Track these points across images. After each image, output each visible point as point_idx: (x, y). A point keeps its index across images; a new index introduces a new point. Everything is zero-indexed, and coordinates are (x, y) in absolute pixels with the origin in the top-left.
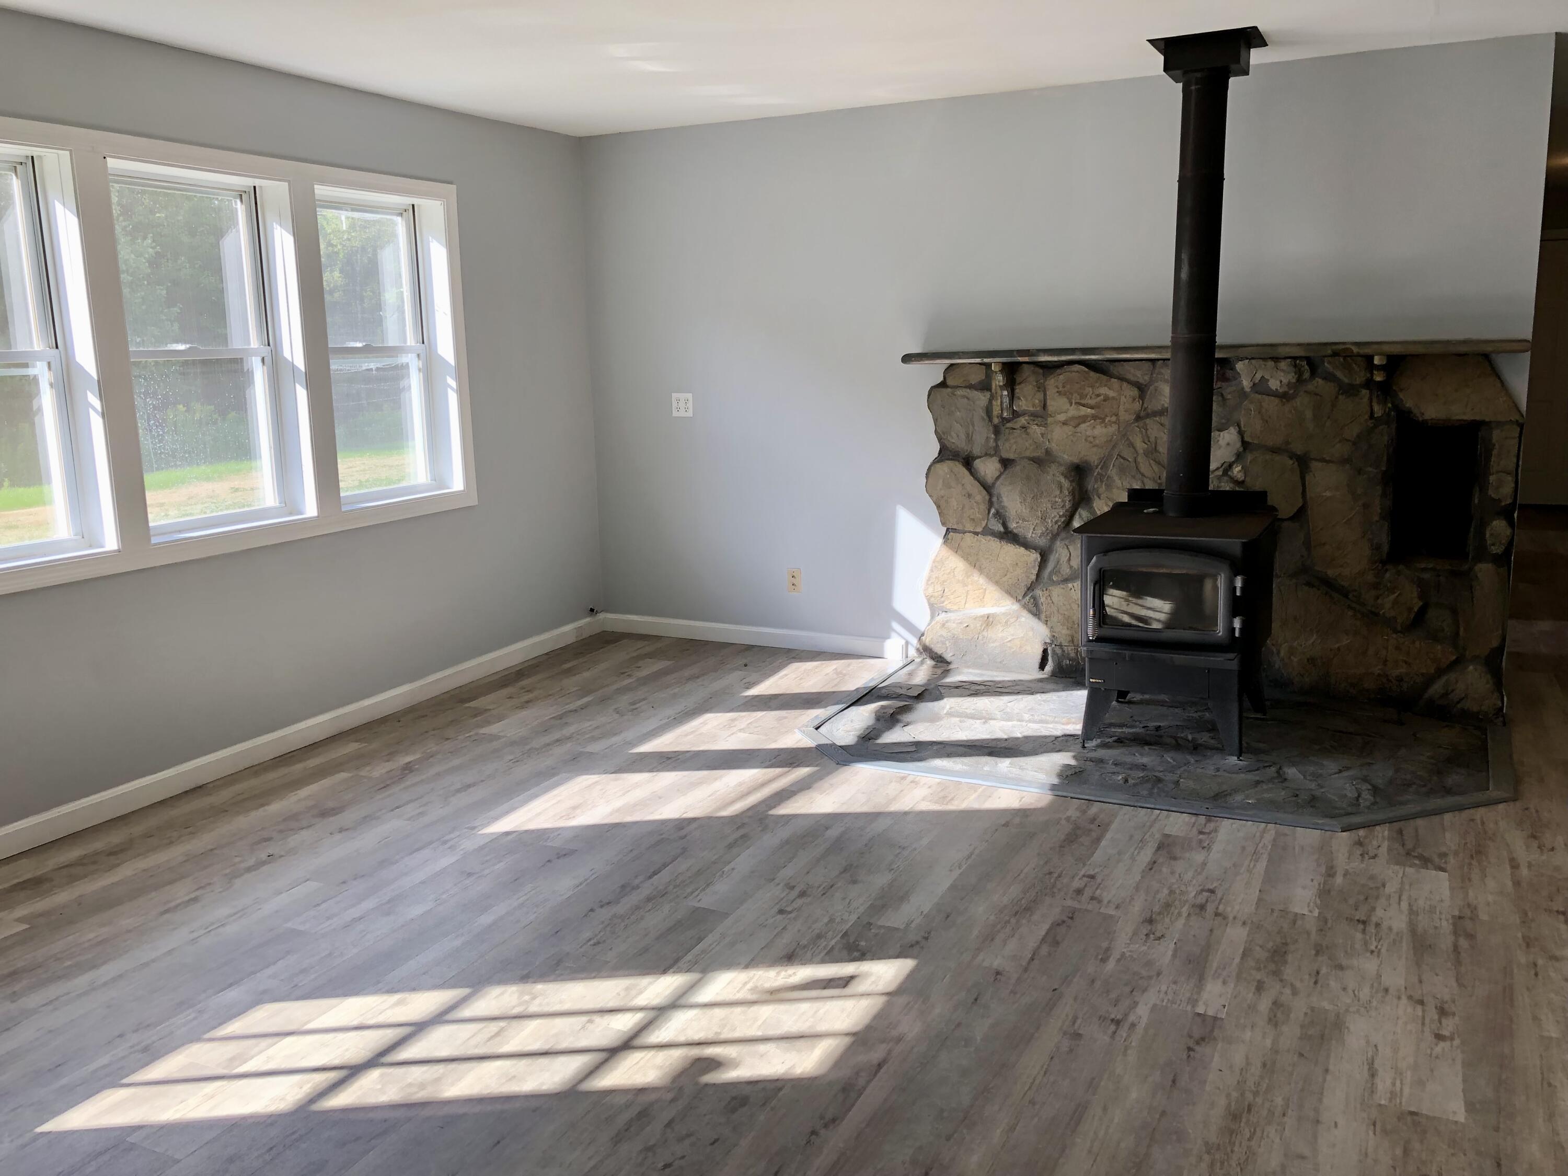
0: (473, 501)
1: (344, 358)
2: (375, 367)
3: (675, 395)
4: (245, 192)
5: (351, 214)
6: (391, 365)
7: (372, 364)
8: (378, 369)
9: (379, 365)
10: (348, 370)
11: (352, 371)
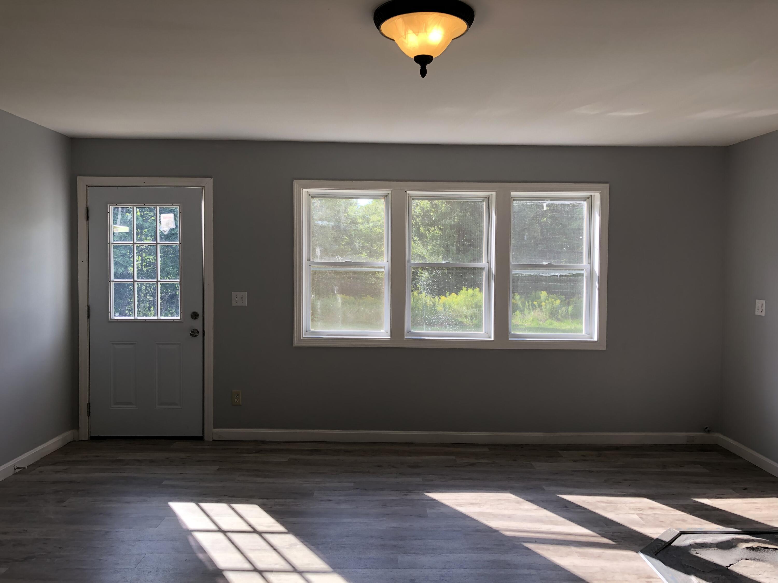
0: (604, 347)
1: (538, 270)
2: (560, 275)
3: (757, 301)
4: (487, 197)
5: (550, 202)
6: (571, 274)
7: (557, 273)
8: (561, 276)
9: (562, 274)
10: (541, 275)
11: (544, 276)
